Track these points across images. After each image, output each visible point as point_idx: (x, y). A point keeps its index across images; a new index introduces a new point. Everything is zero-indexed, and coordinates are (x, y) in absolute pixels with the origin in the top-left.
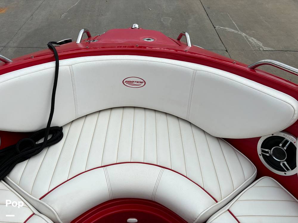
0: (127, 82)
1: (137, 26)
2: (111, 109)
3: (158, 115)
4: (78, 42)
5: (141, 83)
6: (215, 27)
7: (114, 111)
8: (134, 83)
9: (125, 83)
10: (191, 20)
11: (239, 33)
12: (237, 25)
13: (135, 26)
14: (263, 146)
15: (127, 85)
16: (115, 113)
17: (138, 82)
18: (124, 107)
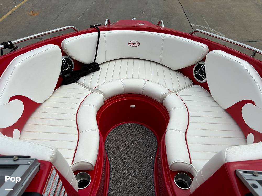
0: (131, 44)
1: (135, 19)
2: (122, 59)
3: (146, 62)
4: (106, 24)
5: (138, 44)
6: (191, 25)
7: (123, 60)
8: (134, 44)
9: (130, 44)
10: (174, 20)
11: (209, 29)
12: (208, 24)
13: (134, 19)
14: (195, 71)
15: (130, 45)
16: (124, 61)
17: (136, 44)
18: (128, 58)
